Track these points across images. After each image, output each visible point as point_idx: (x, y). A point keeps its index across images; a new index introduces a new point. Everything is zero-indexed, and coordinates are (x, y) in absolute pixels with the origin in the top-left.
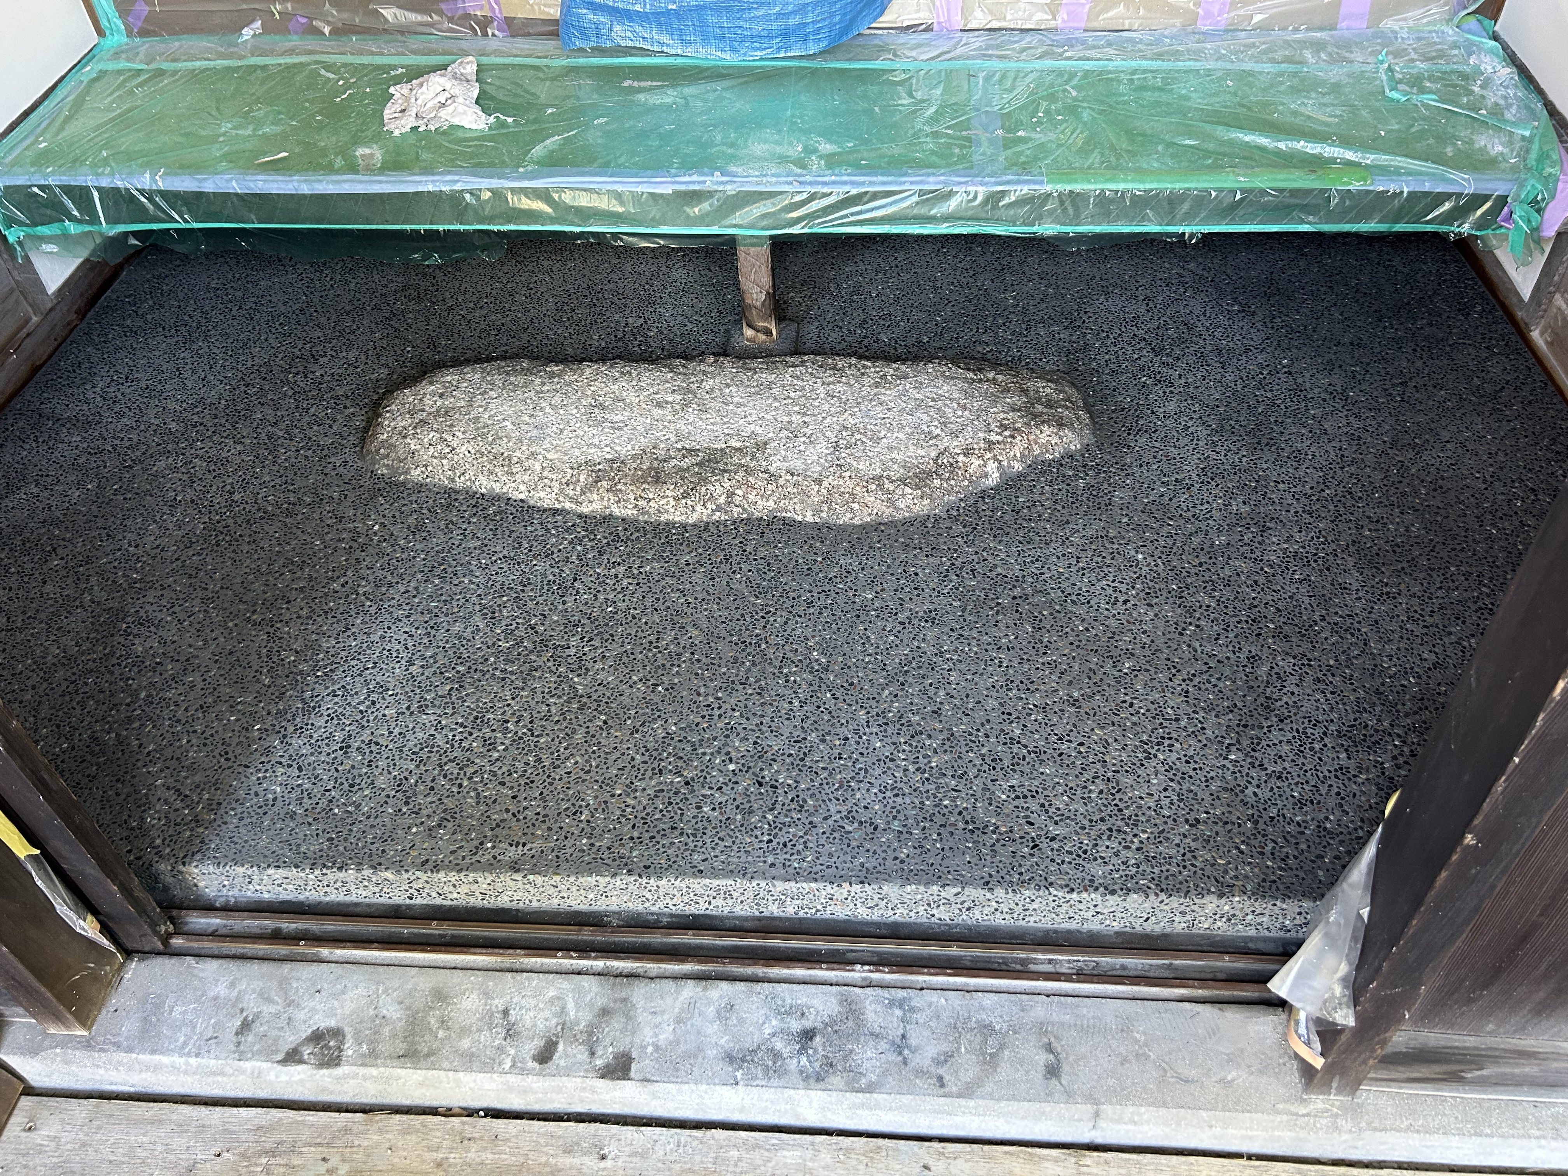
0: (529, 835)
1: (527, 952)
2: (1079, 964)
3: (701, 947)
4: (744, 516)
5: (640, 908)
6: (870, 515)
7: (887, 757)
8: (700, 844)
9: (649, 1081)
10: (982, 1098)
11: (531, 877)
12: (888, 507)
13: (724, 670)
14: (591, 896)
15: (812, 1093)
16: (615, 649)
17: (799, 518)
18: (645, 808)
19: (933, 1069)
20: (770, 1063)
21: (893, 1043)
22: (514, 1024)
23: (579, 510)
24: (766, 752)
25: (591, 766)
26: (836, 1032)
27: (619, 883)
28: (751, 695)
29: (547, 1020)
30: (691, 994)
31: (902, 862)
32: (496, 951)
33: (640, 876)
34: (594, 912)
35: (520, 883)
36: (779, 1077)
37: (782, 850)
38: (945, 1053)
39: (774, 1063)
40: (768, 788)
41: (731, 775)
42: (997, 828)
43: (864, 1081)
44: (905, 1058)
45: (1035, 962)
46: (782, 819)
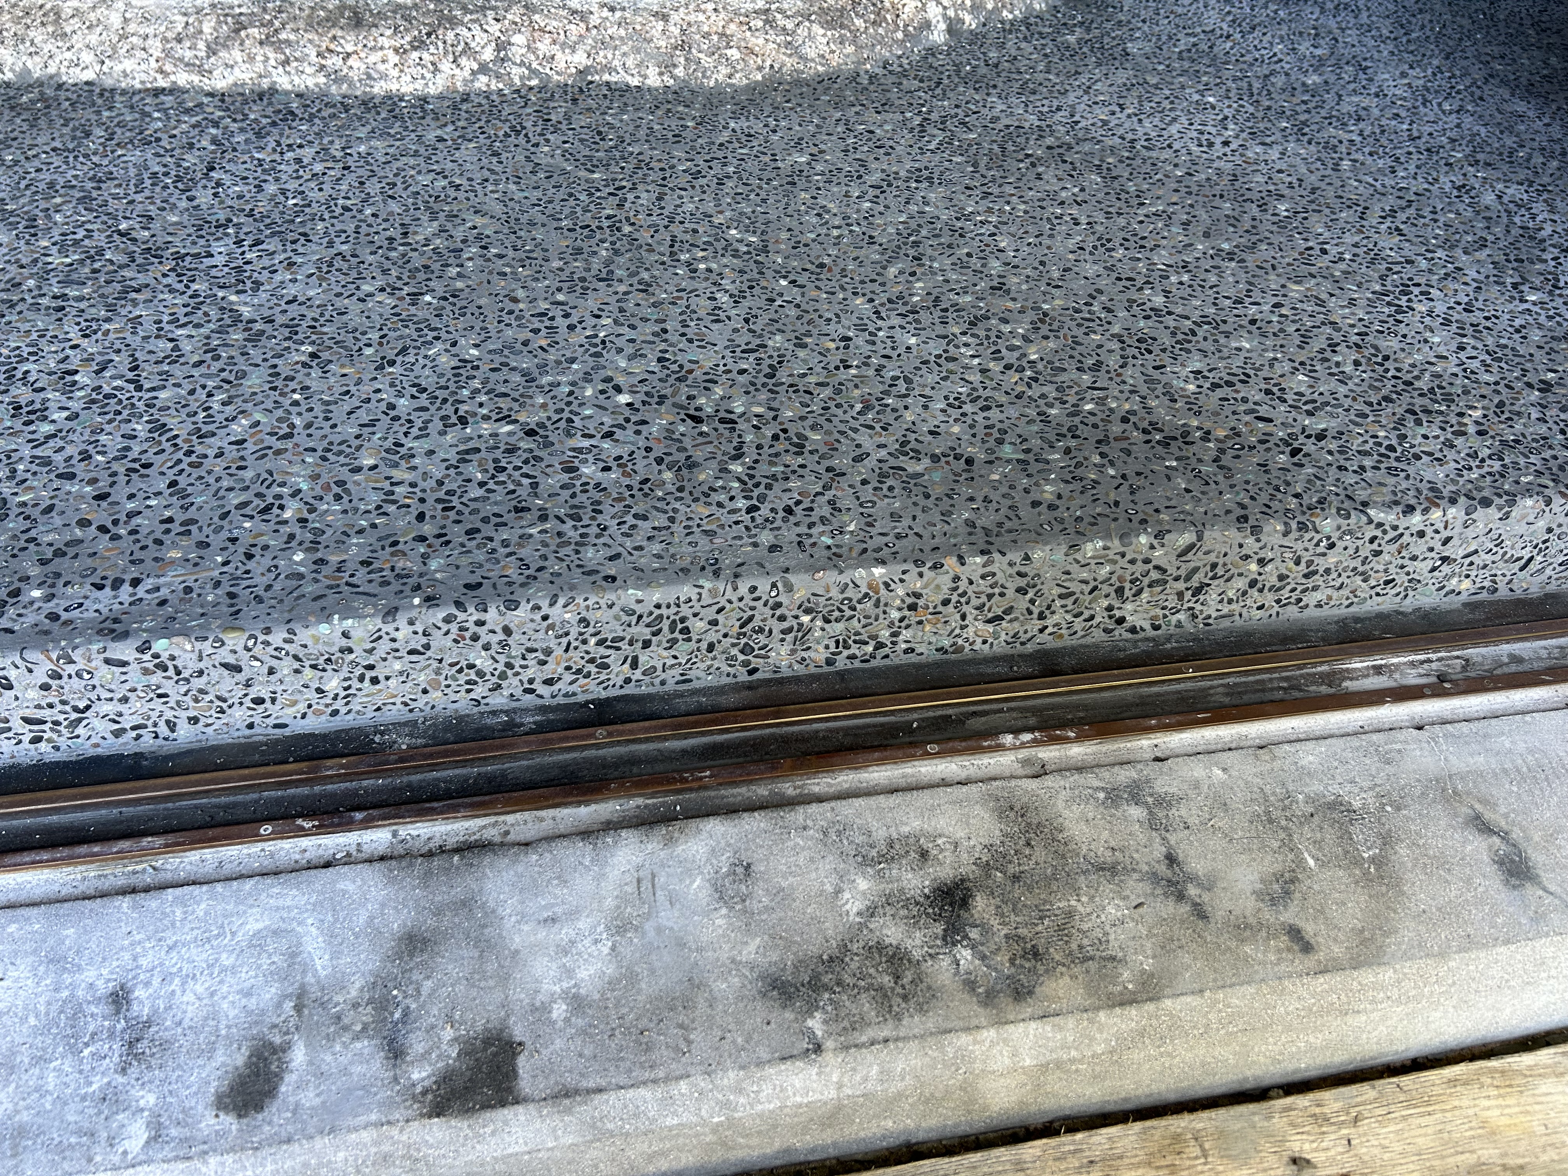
0: (149, 564)
1: (171, 838)
2: (1434, 666)
3: (633, 761)
4: (534, 82)
5: (463, 704)
6: (760, 68)
7: (939, 356)
8: (594, 530)
9: (577, 1092)
10: (1407, 956)
11: (160, 645)
12: (790, 56)
13: (557, 264)
14: (333, 684)
15: (1016, 1031)
16: (316, 251)
17: (635, 82)
18: (440, 483)
19: (1267, 915)
20: (887, 980)
21: (1154, 878)
22: (148, 1024)
23: (208, 84)
24: (691, 372)
25: (292, 426)
26: (1016, 878)
27: (404, 632)
28: (626, 293)
29: (248, 994)
30: (637, 860)
31: (1052, 507)
32: (83, 849)
33: (459, 605)
34: (346, 731)
35: (134, 669)
36: (921, 1009)
37: (785, 520)
38: (1278, 877)
39: (897, 978)
40: (717, 424)
41: (627, 412)
42: (1208, 433)
43: (1126, 975)
44: (1195, 905)
45: (1350, 675)
46: (763, 469)
